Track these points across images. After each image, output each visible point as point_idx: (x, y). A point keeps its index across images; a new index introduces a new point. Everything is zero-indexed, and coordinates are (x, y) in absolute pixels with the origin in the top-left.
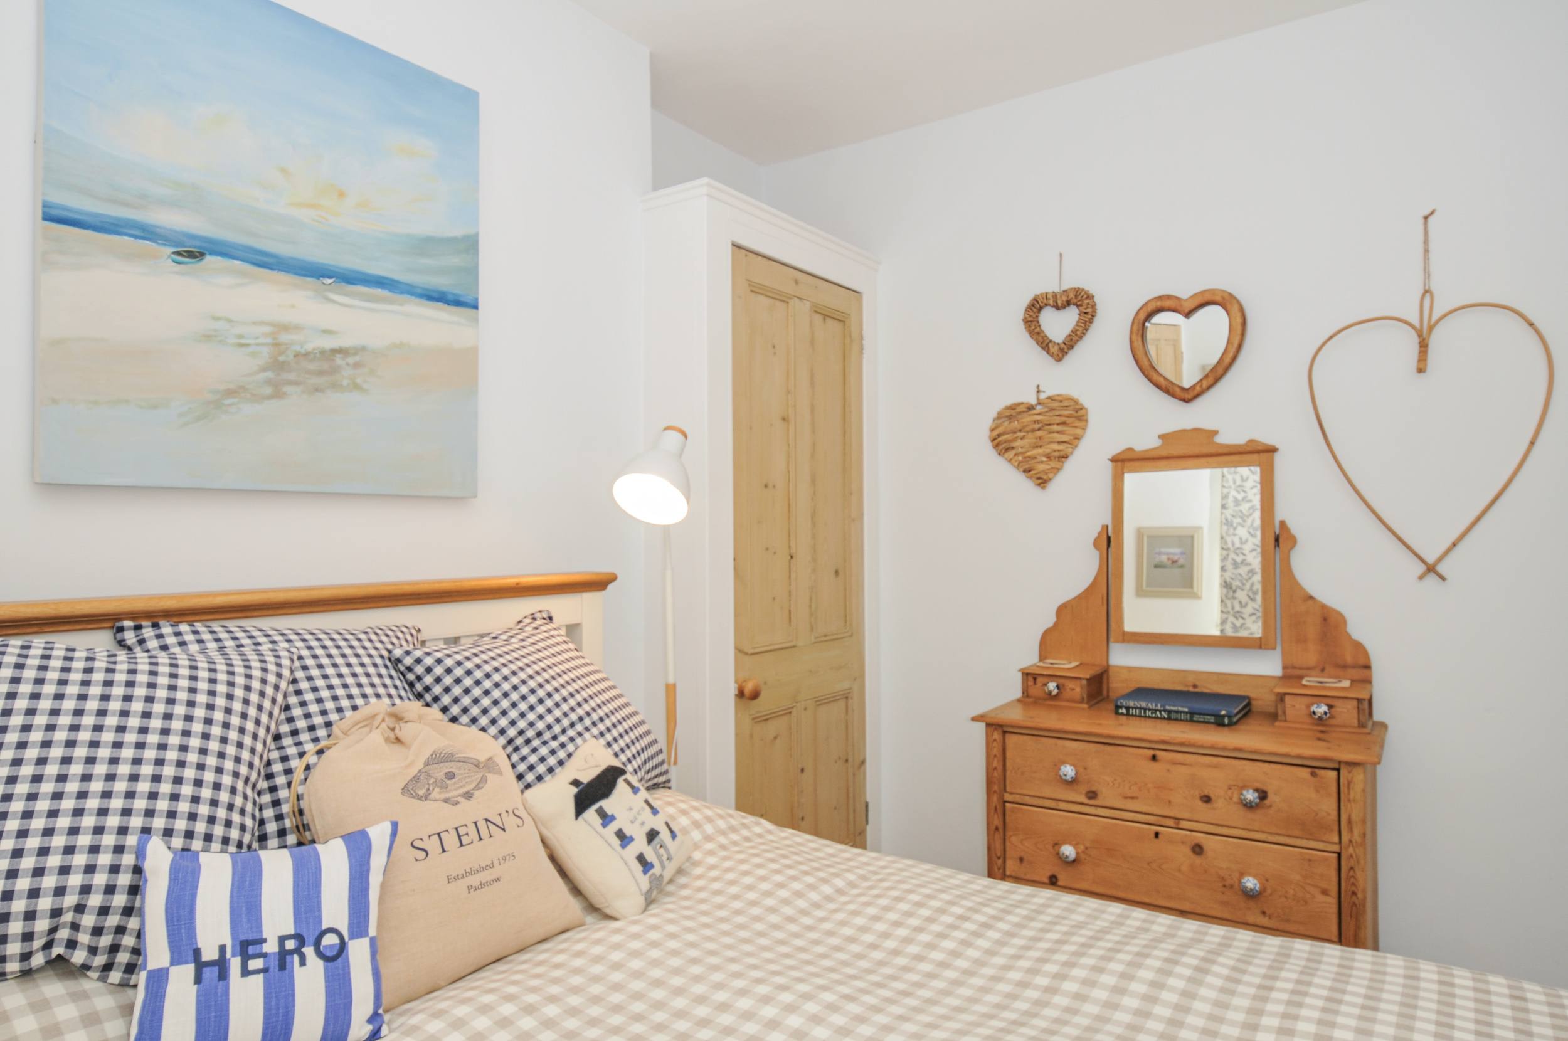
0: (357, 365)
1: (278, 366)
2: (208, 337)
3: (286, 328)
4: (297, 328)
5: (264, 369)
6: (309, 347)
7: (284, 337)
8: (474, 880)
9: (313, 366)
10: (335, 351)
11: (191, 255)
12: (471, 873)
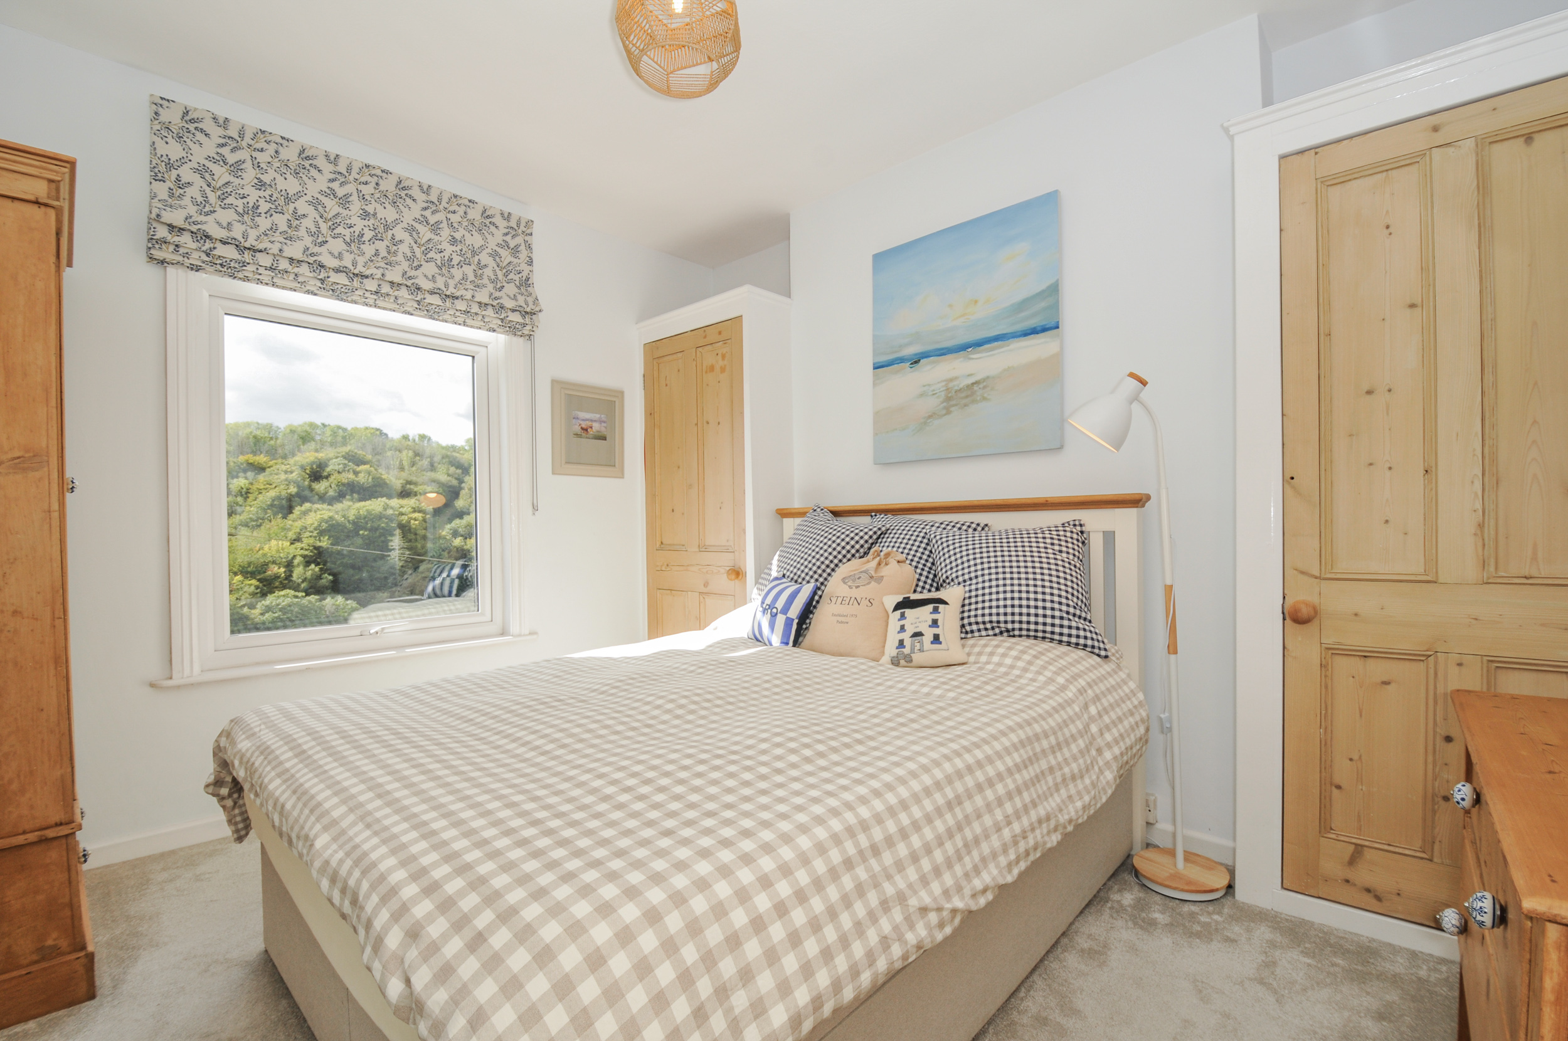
0: (984, 387)
1: (948, 399)
2: (922, 395)
3: (951, 380)
4: (956, 378)
5: (942, 403)
6: (961, 386)
7: (951, 385)
8: (840, 619)
9: (963, 395)
10: (973, 384)
11: (916, 362)
12: (840, 615)
